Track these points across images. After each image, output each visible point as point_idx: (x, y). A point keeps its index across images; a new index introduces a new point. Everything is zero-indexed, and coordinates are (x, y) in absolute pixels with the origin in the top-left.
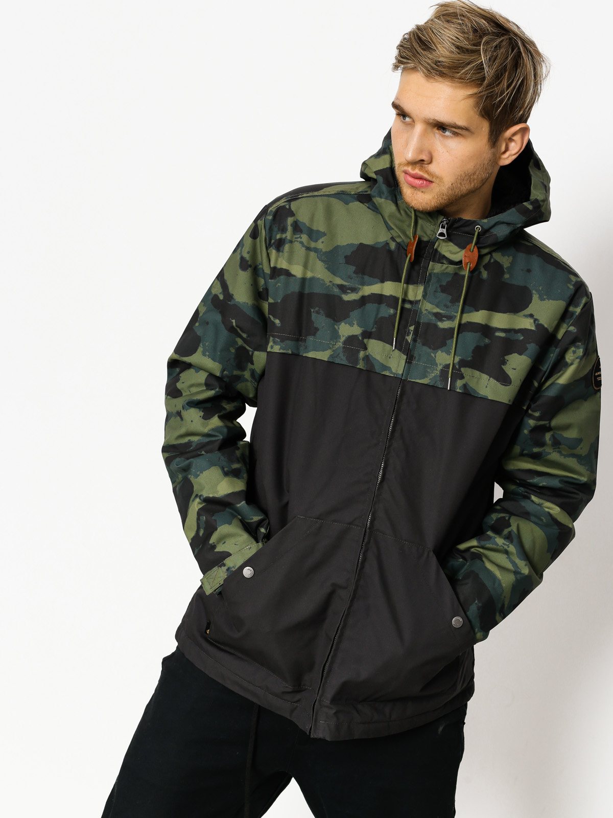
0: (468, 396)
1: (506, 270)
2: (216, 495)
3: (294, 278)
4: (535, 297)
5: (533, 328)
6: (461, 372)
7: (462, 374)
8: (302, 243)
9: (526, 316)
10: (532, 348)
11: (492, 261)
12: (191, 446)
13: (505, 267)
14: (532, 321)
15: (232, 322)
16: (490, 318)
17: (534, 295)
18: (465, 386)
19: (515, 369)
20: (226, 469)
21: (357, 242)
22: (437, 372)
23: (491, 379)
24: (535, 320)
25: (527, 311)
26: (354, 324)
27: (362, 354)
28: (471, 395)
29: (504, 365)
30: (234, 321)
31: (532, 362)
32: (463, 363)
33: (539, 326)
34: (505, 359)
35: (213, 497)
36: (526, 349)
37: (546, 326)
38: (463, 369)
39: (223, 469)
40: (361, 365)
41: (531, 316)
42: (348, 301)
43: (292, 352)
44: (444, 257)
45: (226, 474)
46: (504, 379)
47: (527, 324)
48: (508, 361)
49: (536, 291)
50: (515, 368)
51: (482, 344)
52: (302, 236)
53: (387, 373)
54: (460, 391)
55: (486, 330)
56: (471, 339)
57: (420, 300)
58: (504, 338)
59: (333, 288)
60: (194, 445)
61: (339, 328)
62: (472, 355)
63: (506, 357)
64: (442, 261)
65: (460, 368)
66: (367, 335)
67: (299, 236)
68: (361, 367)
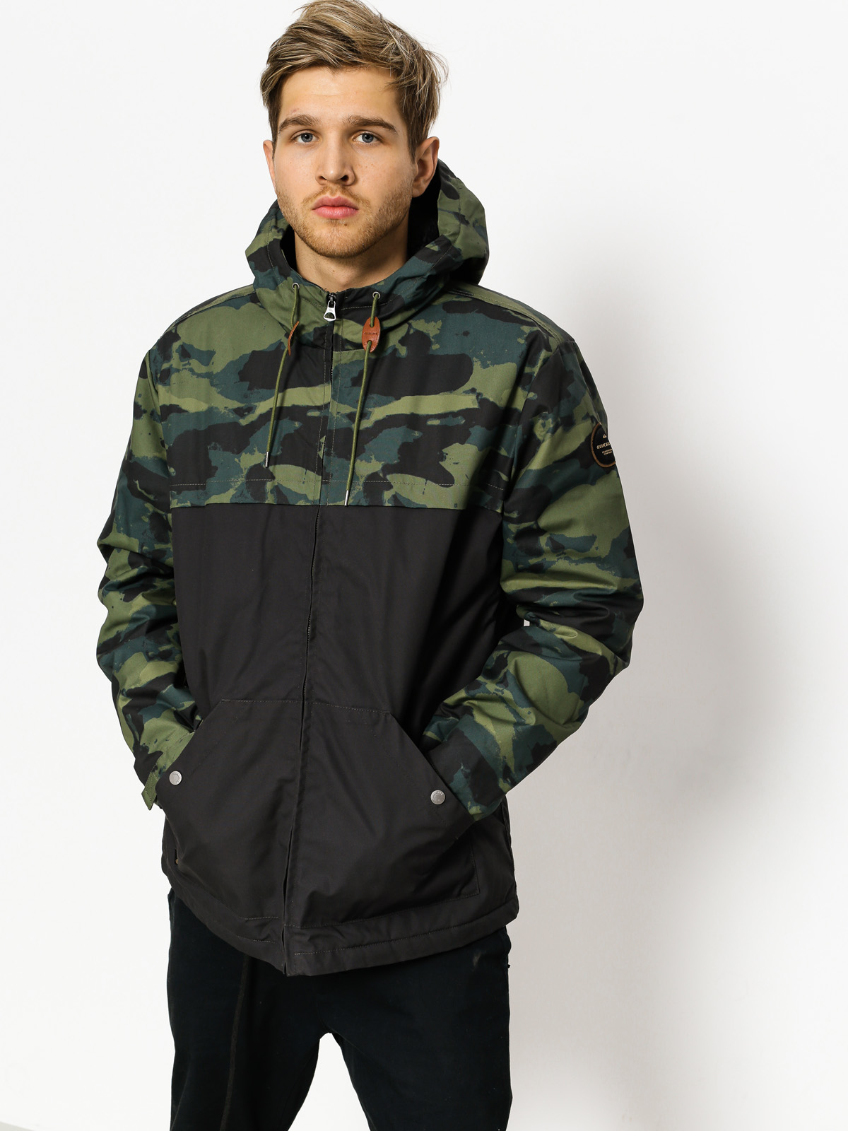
0: (402, 508)
1: (433, 340)
2: (138, 685)
3: (186, 414)
4: (477, 366)
5: (476, 406)
6: (387, 480)
7: (389, 483)
8: (191, 370)
9: (466, 392)
10: (478, 431)
11: (412, 331)
12: (120, 638)
13: (431, 335)
14: (474, 397)
15: (136, 484)
16: (416, 405)
17: (475, 363)
18: (395, 497)
19: (457, 464)
20: (150, 654)
21: (248, 352)
22: (359, 487)
23: (428, 481)
24: (479, 395)
25: (467, 386)
26: (255, 451)
27: (269, 486)
28: (404, 507)
29: (442, 461)
30: (137, 482)
31: (480, 450)
32: (388, 469)
33: (483, 401)
34: (442, 453)
35: (136, 688)
36: (469, 434)
37: (491, 400)
38: (388, 477)
39: (146, 653)
40: (270, 499)
41: (473, 391)
42: (247, 425)
43: (191, 504)
44: (347, 341)
45: (150, 659)
46: (445, 479)
47: (469, 402)
48: (447, 454)
49: (477, 357)
50: (457, 462)
51: (411, 440)
52: (191, 361)
53: (302, 503)
54: (390, 505)
55: (413, 421)
56: (395, 437)
57: (329, 403)
58: (438, 426)
59: (229, 415)
60: (122, 636)
61: (240, 461)
62: (399, 456)
63: (445, 450)
64: (346, 347)
65: (385, 475)
66: (273, 460)
67: (187, 362)
68: (271, 502)
